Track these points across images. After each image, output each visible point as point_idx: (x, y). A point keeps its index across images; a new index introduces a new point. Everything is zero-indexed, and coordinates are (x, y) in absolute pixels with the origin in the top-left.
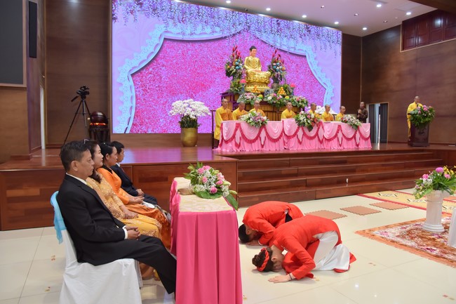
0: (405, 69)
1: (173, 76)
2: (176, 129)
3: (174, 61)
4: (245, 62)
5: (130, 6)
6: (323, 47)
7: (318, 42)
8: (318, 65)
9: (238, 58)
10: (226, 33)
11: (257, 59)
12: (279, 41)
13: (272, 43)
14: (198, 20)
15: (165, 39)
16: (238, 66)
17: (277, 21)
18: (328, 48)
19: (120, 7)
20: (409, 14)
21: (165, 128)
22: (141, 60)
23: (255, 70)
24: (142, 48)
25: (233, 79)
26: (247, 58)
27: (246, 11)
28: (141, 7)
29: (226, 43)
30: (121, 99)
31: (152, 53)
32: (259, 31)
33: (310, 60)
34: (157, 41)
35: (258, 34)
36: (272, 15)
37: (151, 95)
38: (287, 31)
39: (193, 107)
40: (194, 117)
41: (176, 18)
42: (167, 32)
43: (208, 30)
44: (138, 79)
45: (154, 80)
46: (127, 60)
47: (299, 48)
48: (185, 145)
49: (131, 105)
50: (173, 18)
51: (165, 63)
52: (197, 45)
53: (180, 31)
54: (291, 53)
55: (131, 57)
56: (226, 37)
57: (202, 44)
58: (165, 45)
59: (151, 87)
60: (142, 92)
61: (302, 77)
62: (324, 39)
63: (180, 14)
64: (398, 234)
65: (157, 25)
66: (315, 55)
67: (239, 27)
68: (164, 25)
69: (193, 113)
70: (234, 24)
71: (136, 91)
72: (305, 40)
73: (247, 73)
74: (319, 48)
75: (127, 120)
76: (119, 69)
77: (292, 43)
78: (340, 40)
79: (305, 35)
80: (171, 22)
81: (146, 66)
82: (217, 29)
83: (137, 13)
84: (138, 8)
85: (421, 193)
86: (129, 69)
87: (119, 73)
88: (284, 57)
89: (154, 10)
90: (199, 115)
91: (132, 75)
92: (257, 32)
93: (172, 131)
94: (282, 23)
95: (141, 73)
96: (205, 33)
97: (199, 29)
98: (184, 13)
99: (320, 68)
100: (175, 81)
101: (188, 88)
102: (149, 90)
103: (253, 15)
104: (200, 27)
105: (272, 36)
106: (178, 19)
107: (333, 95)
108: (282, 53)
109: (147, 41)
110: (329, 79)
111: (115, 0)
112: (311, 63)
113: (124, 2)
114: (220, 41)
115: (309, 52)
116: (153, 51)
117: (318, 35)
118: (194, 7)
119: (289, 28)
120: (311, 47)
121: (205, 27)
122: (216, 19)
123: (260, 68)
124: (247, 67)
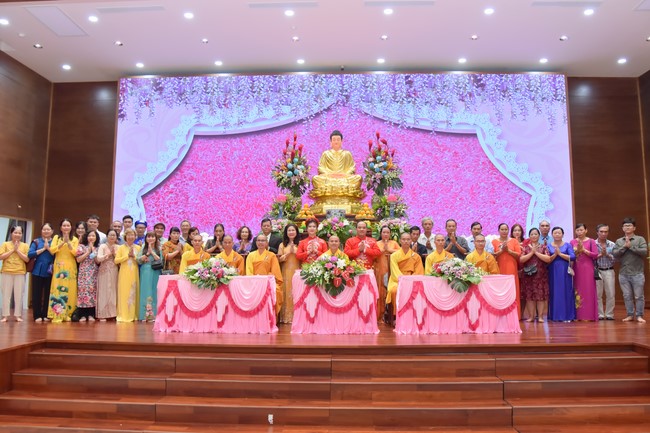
1: (207, 194)
3: (210, 170)
5: (145, 95)
6: (519, 111)
7: (504, 104)
8: (507, 148)
10: (302, 114)
12: (412, 113)
13: (395, 118)
14: (251, 99)
15: (196, 137)
17: (407, 78)
18: (532, 111)
22: (157, 173)
24: (160, 154)
26: (325, 152)
27: (342, 71)
28: (161, 93)
29: (301, 131)
31: (176, 159)
32: (368, 101)
33: (487, 141)
34: (182, 141)
35: (365, 107)
38: (431, 94)
41: (214, 101)
42: (199, 125)
43: (269, 113)
44: (152, 202)
45: (176, 203)
46: (136, 175)
47: (459, 120)
50: (209, 103)
51: (194, 175)
52: (248, 140)
53: (221, 121)
54: (438, 133)
55: (143, 169)
56: (302, 120)
57: (258, 138)
58: (196, 146)
59: (172, 213)
61: (469, 175)
62: (518, 95)
63: (222, 95)
65: (183, 118)
66: (499, 131)
67: (327, 100)
68: (195, 115)
70: (317, 97)
72: (473, 103)
74: (507, 116)
76: (125, 189)
77: (441, 113)
78: (563, 92)
79: (471, 95)
80: (206, 109)
81: (164, 181)
82: (286, 109)
83: (155, 103)
84: (156, 95)
86: (138, 188)
87: (125, 194)
88: (426, 142)
89: (181, 94)
91: (144, 197)
92: (364, 105)
94: (418, 80)
95: (157, 193)
96: (264, 119)
97: (253, 113)
98: (227, 92)
99: (514, 154)
100: (209, 203)
101: (232, 212)
102: (167, 220)
103: (356, 76)
104: (255, 109)
105: (397, 106)
106: (218, 103)
107: (551, 207)
108: (419, 135)
109: (168, 143)
110: (539, 174)
111: (124, 90)
112: (488, 146)
113: (137, 90)
114: (292, 129)
115: (483, 126)
116: (175, 156)
117: (504, 91)
118: (245, 80)
119: (434, 87)
120: (487, 115)
121: (264, 109)
122: (285, 94)
123: (352, 169)
124: (322, 169)
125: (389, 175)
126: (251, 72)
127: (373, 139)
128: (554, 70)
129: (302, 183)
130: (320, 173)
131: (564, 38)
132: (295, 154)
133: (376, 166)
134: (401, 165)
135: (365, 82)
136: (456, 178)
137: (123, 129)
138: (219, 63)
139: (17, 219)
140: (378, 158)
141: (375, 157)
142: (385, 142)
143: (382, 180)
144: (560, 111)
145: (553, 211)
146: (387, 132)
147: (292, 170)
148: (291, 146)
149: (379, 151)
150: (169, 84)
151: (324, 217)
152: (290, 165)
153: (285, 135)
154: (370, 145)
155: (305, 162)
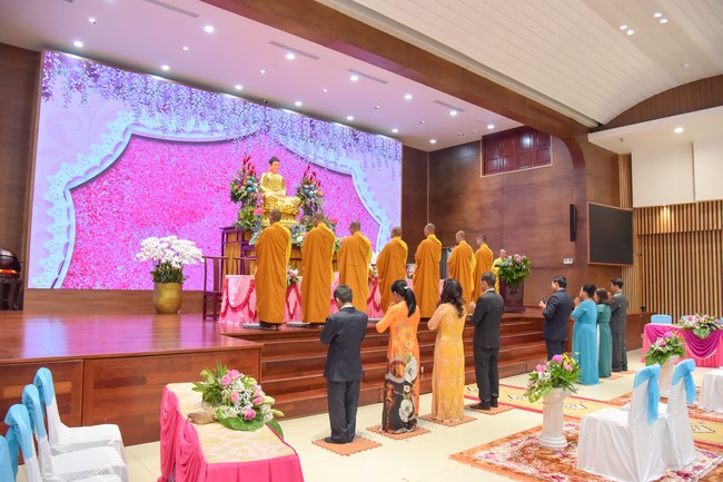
0: (487, 201)
1: (142, 196)
2: (146, 283)
3: (147, 172)
4: (262, 181)
5: (76, 78)
6: (376, 164)
7: (368, 155)
8: (369, 189)
9: (251, 174)
10: (233, 134)
11: (280, 177)
12: (313, 151)
13: (301, 153)
14: (189, 110)
15: (133, 136)
16: (250, 186)
17: (311, 121)
18: (383, 165)
19: (58, 77)
20: (491, 127)
21: (125, 281)
22: (89, 167)
23: (277, 193)
24: (93, 146)
25: (243, 207)
26: (264, 175)
27: (266, 103)
28: (95, 81)
29: (232, 149)
30: (49, 229)
31: (110, 155)
32: (284, 134)
33: (357, 181)
34: (119, 138)
35: (281, 139)
36: (304, 112)
37: (104, 226)
38: (325, 137)
39: (178, 249)
40: (178, 266)
41: (154, 104)
42: (137, 124)
43: (205, 127)
45: (110, 201)
46: (64, 165)
47: (342, 163)
48: (160, 311)
49: (65, 240)
50: (148, 104)
51: (130, 174)
52: (185, 149)
53: (159, 125)
54: (329, 170)
55: (72, 160)
56: (232, 140)
57: (195, 149)
58: (133, 146)
59: (105, 212)
60: (88, 220)
61: (346, 206)
62: (377, 152)
63: (161, 99)
64: (509, 456)
65: (120, 113)
66: (365, 175)
67: (253, 126)
68: (133, 113)
69: (176, 259)
70: (246, 121)
71: (77, 218)
72: (351, 151)
73: (264, 199)
74: (370, 166)
75: (57, 266)
76: (49, 178)
77: (331, 155)
78: (400, 155)
79: (350, 145)
80: (145, 110)
81: (97, 177)
82: (220, 127)
83: (88, 89)
84: (90, 82)
85: (537, 393)
86: (66, 179)
87: (49, 185)
88: (320, 176)
89: (118, 88)
90: (186, 262)
91: (73, 191)
92: (280, 137)
93: (137, 286)
94: (319, 125)
95: (89, 188)
96: (200, 132)
97: (191, 124)
98: (167, 97)
99: (372, 194)
100: (146, 205)
101: (168, 216)
102: (100, 218)
103: (275, 111)
105: (303, 143)
106: (157, 106)
109: (103, 136)
110: (385, 211)
111: (50, 65)
112: (358, 186)
113: (66, 70)
115: (356, 170)
116: (111, 153)
117: (369, 146)
118: (184, 90)
119: (328, 133)
120: (359, 163)
121: (200, 122)
122: (219, 112)
123: (285, 191)
124: (263, 188)
125: (319, 201)
126: (191, 84)
135: (282, 118)
137: (47, 110)
138: (165, 68)
141: (309, 184)
142: (314, 175)
144: (398, 167)
150: (106, 73)
152: (249, 181)
153: (218, 150)
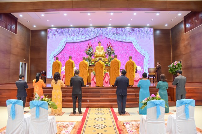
3: (70, 51)
5: (54, 33)
6: (142, 37)
7: (139, 35)
8: (139, 46)
10: (91, 37)
12: (117, 37)
13: (113, 38)
14: (79, 34)
17: (116, 29)
18: (145, 37)
22: (57, 51)
24: (58, 47)
26: (97, 47)
27: (101, 27)
29: (91, 41)
31: (61, 48)
32: (107, 34)
34: (63, 44)
35: (106, 36)
36: (114, 27)
38: (122, 33)
42: (67, 40)
43: (84, 37)
46: (52, 52)
47: (128, 39)
50: (69, 35)
51: (66, 52)
52: (79, 43)
53: (72, 39)
54: (123, 42)
55: (54, 51)
56: (91, 39)
57: (81, 43)
58: (66, 45)
61: (130, 52)
62: (142, 33)
63: (72, 33)
65: (63, 38)
66: (138, 41)
67: (97, 34)
68: (66, 38)
70: (95, 33)
72: (132, 35)
74: (139, 38)
77: (124, 37)
79: (131, 33)
80: (68, 36)
81: (59, 53)
82: (88, 36)
83: (56, 35)
84: (57, 33)
86: (53, 55)
87: (50, 57)
88: (120, 44)
89: (62, 33)
91: (54, 57)
92: (106, 35)
94: (119, 29)
96: (82, 39)
97: (80, 37)
98: (74, 32)
99: (141, 47)
103: (104, 28)
104: (80, 36)
105: (114, 35)
106: (71, 35)
107: (149, 59)
108: (119, 42)
109: (60, 44)
110: (147, 52)
111: (49, 32)
112: (135, 45)
113: (52, 32)
114: (89, 41)
115: (134, 40)
117: (139, 32)
118: (78, 29)
119: (122, 31)
120: (135, 38)
121: (82, 36)
122: (87, 33)
123: (103, 50)
124: (96, 50)
125: (112, 52)
126: (79, 27)
127: (108, 43)
128: (151, 27)
129: (92, 53)
130: (96, 51)
131: (152, 20)
132: (90, 47)
133: (109, 50)
134: (115, 49)
135: (106, 30)
136: (127, 52)
137: (49, 41)
138: (71, 25)
139: (24, 63)
140: (109, 48)
141: (109, 47)
142: (111, 44)
143: (110, 53)
144: (152, 37)
145: (150, 60)
146: (111, 42)
147: (90, 50)
148: (89, 45)
149: (110, 46)
150: (60, 30)
151: (97, 61)
152: (89, 49)
153: (87, 42)
154: (108, 45)
155: (92, 49)
